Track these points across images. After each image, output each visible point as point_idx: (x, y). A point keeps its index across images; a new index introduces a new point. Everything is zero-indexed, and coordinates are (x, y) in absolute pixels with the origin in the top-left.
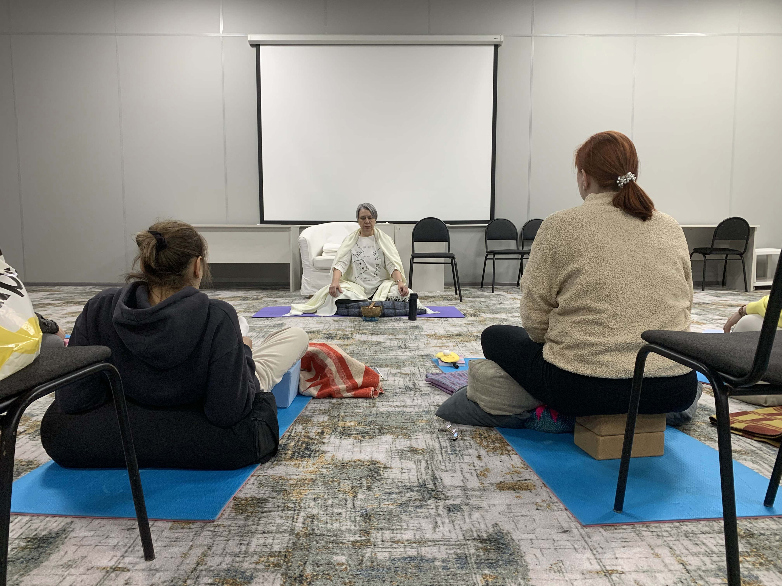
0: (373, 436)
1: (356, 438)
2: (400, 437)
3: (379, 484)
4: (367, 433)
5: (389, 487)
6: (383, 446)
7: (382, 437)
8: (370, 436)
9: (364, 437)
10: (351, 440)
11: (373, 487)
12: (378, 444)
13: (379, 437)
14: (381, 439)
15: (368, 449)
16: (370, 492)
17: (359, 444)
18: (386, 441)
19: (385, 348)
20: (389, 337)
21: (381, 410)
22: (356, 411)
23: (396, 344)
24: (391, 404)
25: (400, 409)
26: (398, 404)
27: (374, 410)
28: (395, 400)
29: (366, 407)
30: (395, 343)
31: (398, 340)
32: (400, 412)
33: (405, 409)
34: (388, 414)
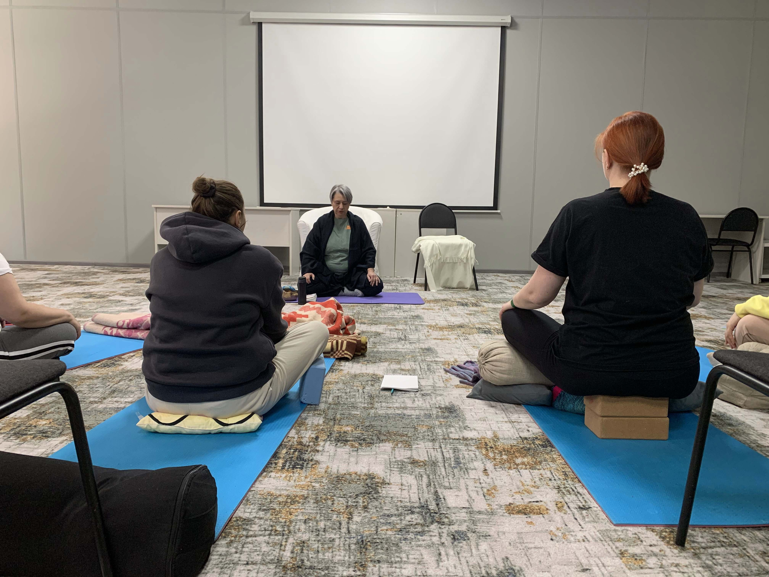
0: (371, 443)
1: (352, 446)
2: (399, 445)
3: (376, 503)
4: (364, 440)
5: (388, 508)
6: (381, 456)
7: (381, 444)
8: (368, 443)
9: (360, 444)
10: (347, 448)
11: (370, 507)
12: (376, 454)
13: (377, 445)
14: (379, 447)
15: (365, 459)
16: (366, 514)
17: (355, 453)
18: (385, 451)
19: (384, 339)
20: (389, 327)
21: (381, 412)
22: (353, 412)
23: (396, 336)
24: (391, 405)
25: (399, 412)
26: (397, 405)
27: (373, 411)
28: (395, 401)
29: (364, 408)
30: (395, 334)
31: (398, 331)
32: (399, 415)
33: (405, 412)
34: (387, 417)
